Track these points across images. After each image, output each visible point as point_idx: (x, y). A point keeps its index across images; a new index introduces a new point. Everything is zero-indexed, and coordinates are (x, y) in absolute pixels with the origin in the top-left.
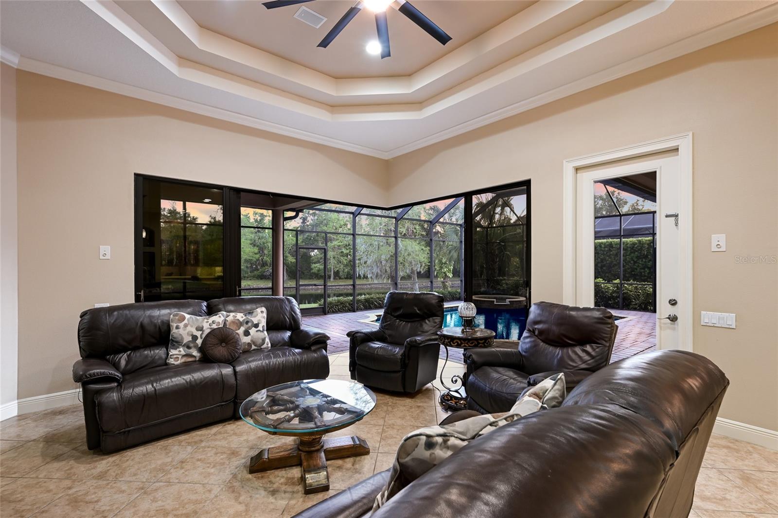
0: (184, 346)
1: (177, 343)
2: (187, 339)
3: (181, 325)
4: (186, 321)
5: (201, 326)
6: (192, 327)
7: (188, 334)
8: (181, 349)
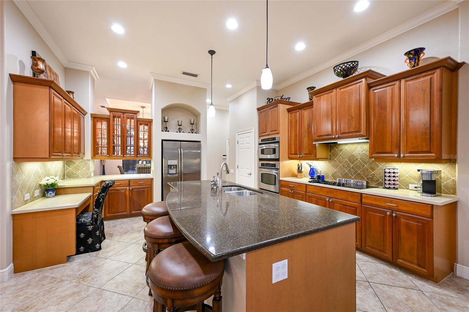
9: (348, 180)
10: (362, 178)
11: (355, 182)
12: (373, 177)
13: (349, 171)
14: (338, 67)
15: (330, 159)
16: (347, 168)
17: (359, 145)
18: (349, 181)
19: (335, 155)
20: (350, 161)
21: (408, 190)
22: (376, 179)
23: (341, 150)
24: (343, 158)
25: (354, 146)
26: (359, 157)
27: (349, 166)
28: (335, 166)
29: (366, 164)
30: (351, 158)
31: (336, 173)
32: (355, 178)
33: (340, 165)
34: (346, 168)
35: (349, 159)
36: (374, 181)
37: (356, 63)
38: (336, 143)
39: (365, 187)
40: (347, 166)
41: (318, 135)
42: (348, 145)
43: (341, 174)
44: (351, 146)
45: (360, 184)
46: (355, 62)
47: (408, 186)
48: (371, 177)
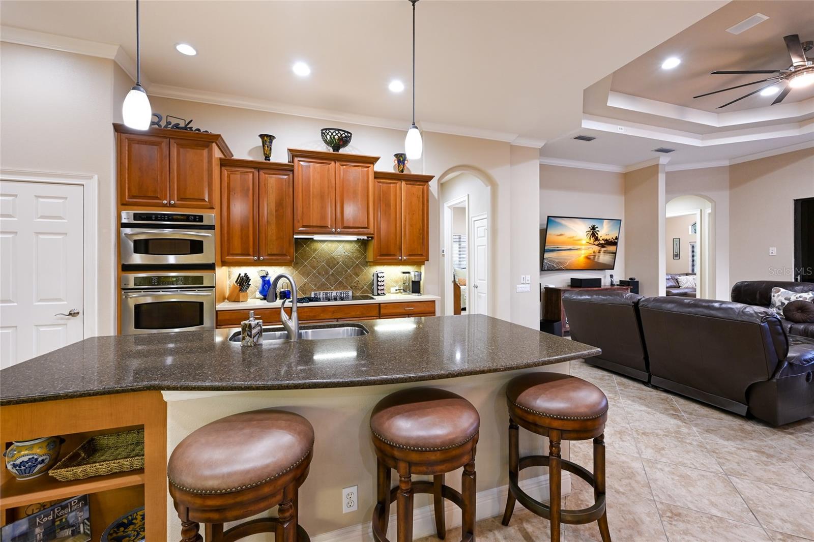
0: (776, 307)
1: (773, 306)
2: (778, 304)
3: (776, 295)
4: (779, 293)
5: (789, 297)
6: (782, 297)
7: (779, 301)
8: (775, 309)
9: (328, 292)
10: (345, 288)
11: (338, 294)
12: (357, 284)
13: (327, 279)
14: (328, 131)
15: (297, 263)
16: (325, 276)
17: (340, 243)
18: (331, 294)
19: (305, 257)
20: (329, 266)
21: (390, 294)
22: (361, 287)
23: (315, 250)
24: (317, 262)
25: (335, 245)
26: (340, 260)
27: (327, 273)
28: (305, 274)
29: (349, 269)
30: (330, 261)
31: (307, 284)
32: (336, 289)
33: (313, 272)
34: (323, 275)
35: (327, 263)
36: (358, 289)
37: (349, 135)
38: (313, 239)
39: (351, 298)
40: (324, 273)
41: (304, 225)
42: (326, 243)
43: (315, 285)
44: (330, 245)
45: (345, 295)
46: (348, 132)
47: (390, 290)
48: (355, 284)
